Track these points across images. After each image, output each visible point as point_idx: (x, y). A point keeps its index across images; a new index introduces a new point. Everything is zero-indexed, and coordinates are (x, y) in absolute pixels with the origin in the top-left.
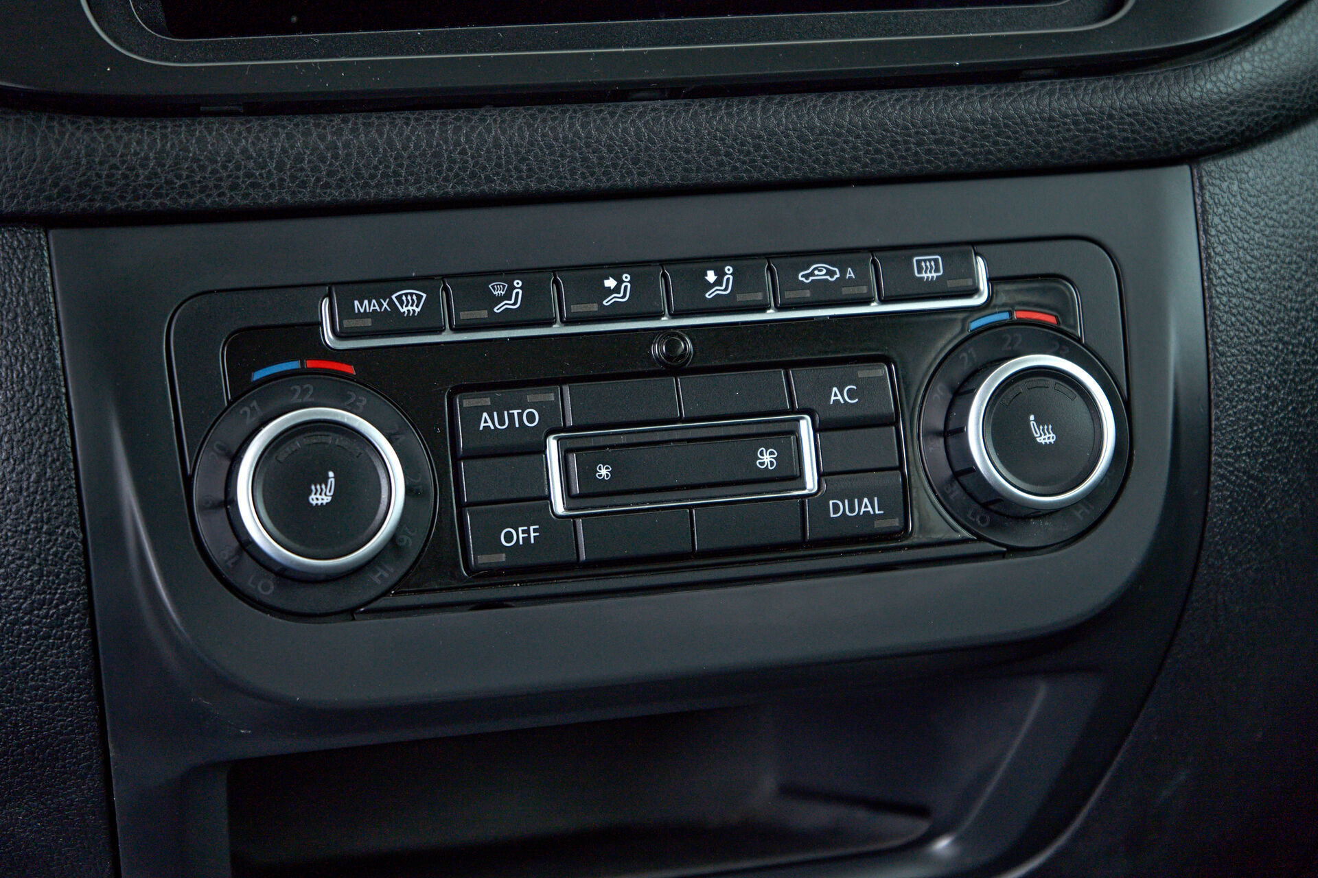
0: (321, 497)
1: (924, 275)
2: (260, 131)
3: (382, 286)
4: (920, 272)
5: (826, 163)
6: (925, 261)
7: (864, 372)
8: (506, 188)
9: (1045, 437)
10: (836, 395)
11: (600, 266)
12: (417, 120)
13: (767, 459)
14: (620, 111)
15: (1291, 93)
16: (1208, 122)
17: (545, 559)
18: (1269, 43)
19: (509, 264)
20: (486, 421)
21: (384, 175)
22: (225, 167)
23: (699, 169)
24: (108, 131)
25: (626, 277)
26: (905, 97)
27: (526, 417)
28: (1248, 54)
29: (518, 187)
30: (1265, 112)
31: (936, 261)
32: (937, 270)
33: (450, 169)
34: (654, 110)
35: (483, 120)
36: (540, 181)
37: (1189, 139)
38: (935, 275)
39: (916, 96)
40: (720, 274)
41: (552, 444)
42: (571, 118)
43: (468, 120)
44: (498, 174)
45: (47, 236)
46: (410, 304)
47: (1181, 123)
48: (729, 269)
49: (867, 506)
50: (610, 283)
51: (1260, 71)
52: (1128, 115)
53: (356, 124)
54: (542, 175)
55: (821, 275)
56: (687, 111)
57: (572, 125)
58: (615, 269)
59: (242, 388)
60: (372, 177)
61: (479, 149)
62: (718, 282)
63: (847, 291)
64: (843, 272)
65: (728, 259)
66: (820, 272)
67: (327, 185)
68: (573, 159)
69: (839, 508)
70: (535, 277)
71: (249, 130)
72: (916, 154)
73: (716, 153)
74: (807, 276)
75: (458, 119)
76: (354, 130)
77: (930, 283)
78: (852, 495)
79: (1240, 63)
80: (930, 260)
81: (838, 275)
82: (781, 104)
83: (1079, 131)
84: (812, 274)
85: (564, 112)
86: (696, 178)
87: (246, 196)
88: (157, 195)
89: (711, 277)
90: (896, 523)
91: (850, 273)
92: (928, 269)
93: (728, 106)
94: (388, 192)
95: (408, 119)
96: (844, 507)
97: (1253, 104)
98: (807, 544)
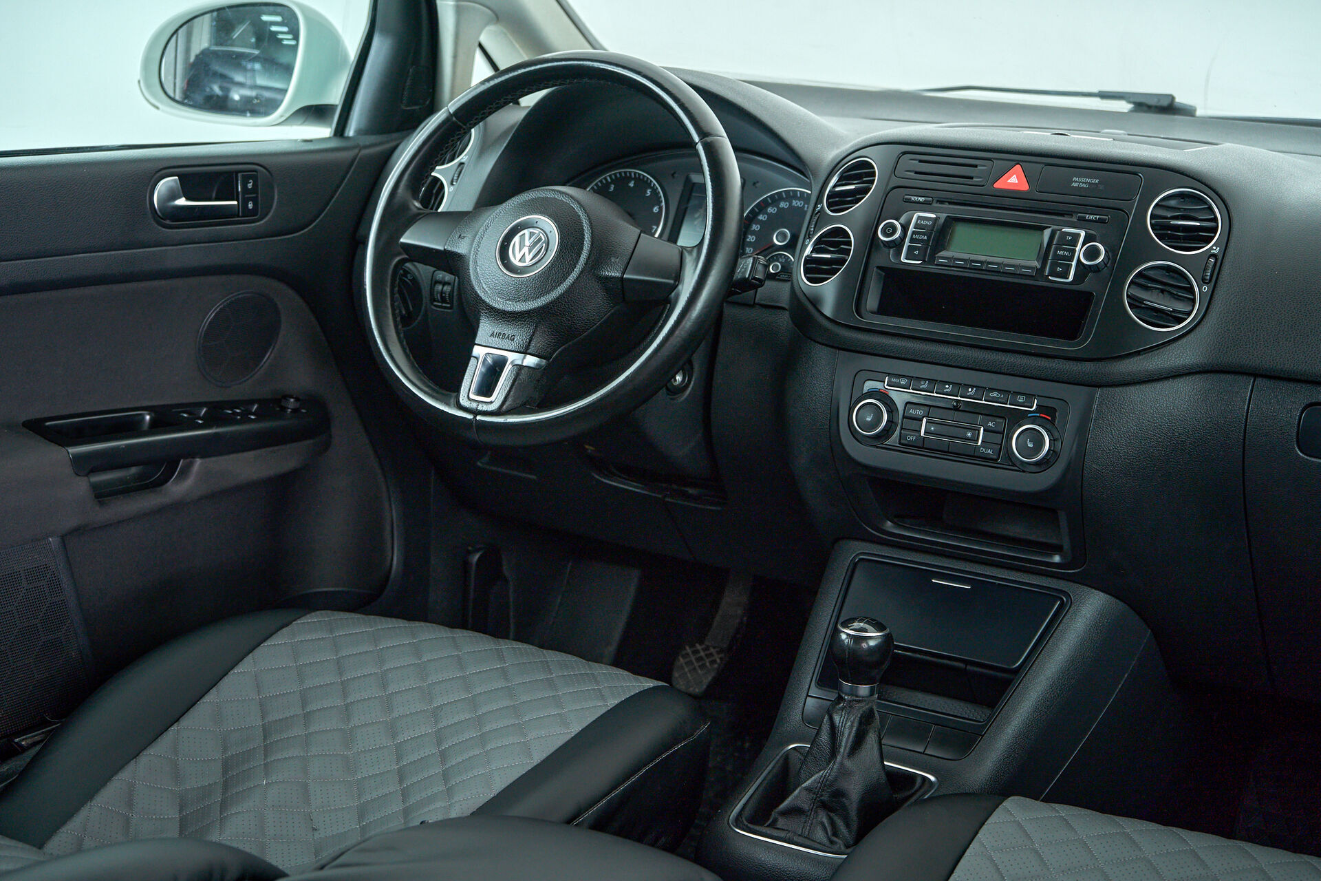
0: (869, 419)
1: (1020, 401)
6: (1022, 397)
7: (998, 420)
9: (1030, 445)
10: (990, 424)
11: (946, 382)
13: (971, 435)
17: (915, 444)
20: (911, 411)
23: (971, 364)
24: (852, 333)
25: (951, 386)
27: (920, 412)
34: (964, 349)
35: (926, 344)
38: (1024, 401)
40: (972, 390)
41: (925, 420)
46: (904, 382)
48: (975, 389)
49: (989, 451)
50: (947, 386)
53: (899, 340)
55: (995, 395)
58: (949, 383)
63: (1000, 400)
64: (1000, 396)
65: (975, 387)
66: (995, 394)
67: (891, 352)
68: (943, 357)
70: (932, 381)
72: (1023, 371)
73: (975, 361)
74: (992, 394)
75: (920, 343)
77: (1023, 403)
78: (987, 448)
86: (970, 366)
89: (970, 390)
90: (995, 457)
91: (1002, 396)
92: (1021, 399)
94: (903, 356)
96: (984, 450)
98: (974, 457)
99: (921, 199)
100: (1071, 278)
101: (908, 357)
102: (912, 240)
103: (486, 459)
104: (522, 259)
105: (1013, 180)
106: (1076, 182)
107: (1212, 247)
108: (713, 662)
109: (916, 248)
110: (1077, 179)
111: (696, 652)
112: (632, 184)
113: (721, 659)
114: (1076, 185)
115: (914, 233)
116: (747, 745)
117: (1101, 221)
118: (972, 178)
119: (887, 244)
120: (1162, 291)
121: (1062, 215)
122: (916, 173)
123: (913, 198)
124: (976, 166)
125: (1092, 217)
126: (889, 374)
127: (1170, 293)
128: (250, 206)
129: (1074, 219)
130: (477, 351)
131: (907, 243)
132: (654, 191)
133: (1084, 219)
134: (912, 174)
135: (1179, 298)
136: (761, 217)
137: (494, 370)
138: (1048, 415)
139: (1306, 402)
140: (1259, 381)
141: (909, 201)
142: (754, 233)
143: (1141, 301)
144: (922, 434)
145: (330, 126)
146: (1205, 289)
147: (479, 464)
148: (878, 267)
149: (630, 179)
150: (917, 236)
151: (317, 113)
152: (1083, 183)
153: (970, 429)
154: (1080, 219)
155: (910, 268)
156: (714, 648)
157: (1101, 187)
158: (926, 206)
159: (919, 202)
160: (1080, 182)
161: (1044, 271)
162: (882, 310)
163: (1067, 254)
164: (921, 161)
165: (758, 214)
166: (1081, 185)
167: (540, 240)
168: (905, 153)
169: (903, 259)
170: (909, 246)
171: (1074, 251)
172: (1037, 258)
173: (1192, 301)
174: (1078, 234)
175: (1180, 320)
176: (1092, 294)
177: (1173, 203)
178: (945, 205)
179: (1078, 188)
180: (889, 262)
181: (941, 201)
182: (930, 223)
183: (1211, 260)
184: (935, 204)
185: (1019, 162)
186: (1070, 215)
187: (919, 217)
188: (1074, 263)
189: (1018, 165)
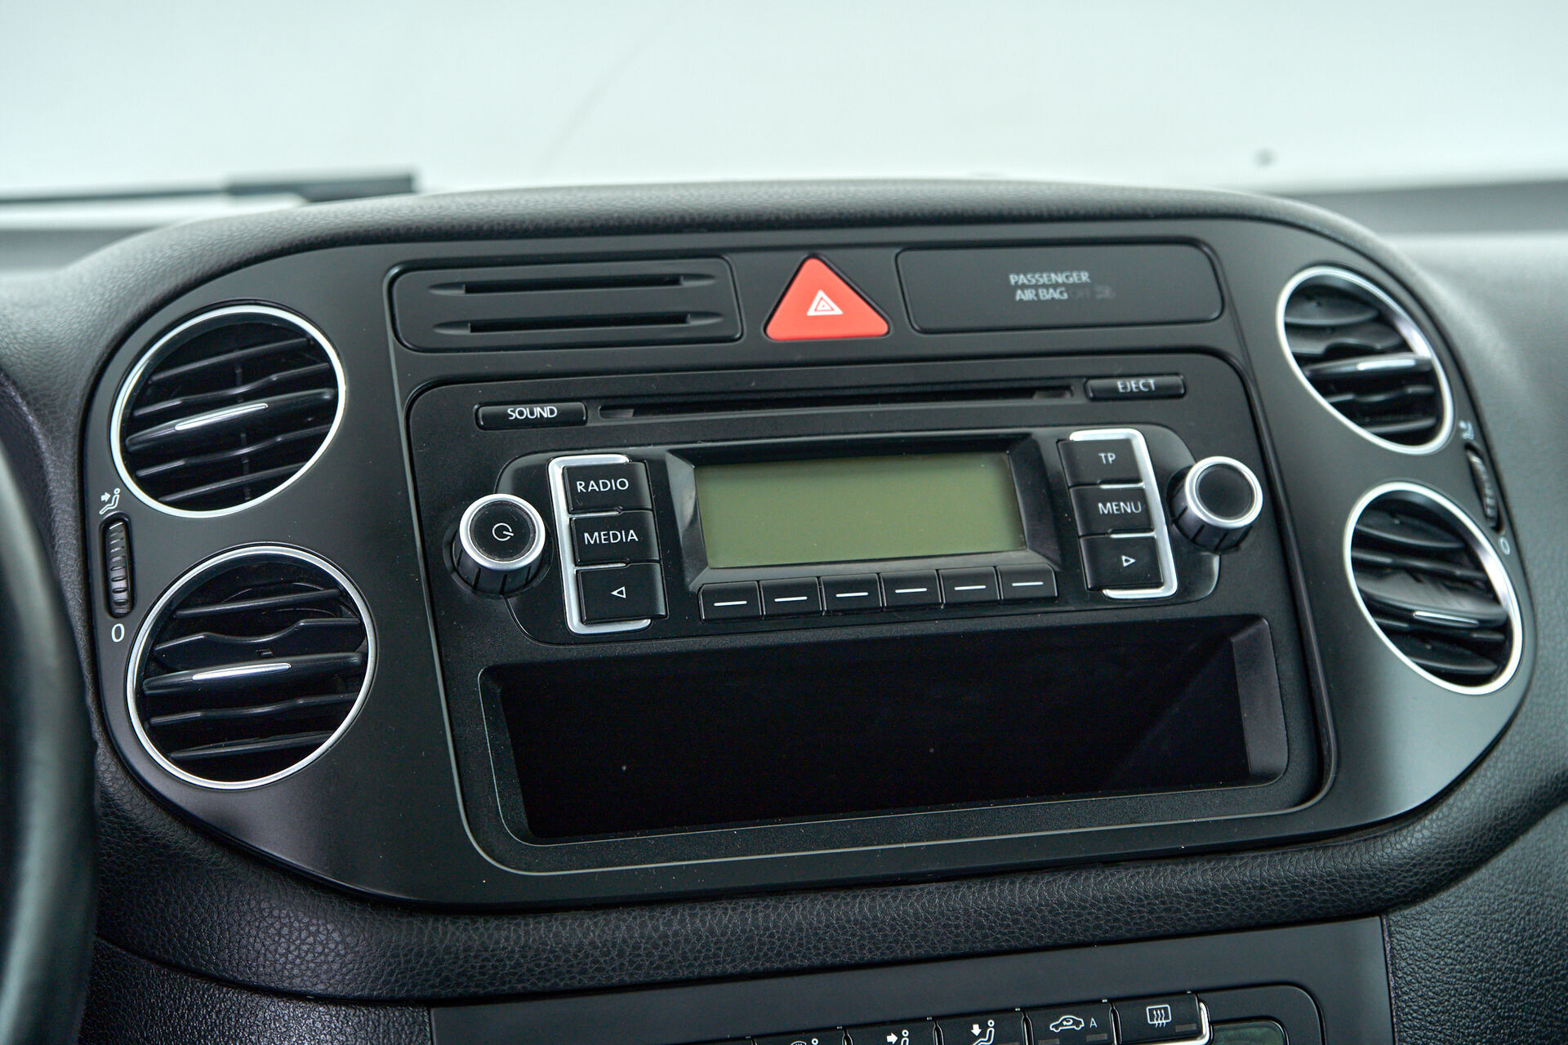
1: (1156, 1022)
2: (605, 925)
4: (1152, 1020)
5: (1073, 931)
6: (1156, 1009)
8: (806, 963)
11: (883, 1023)
12: (734, 909)
14: (901, 896)
15: (1464, 851)
16: (1395, 884)
18: (1445, 809)
19: (807, 1025)
21: (706, 957)
22: (576, 956)
23: (967, 941)
24: (482, 930)
25: (905, 1033)
26: (1139, 873)
28: (1427, 823)
29: (817, 962)
30: (1443, 870)
31: (1165, 1009)
32: (1167, 1017)
33: (760, 950)
34: (929, 893)
35: (787, 907)
36: (835, 956)
37: (1378, 898)
38: (1164, 1022)
39: (1147, 873)
40: (984, 1027)
42: (860, 903)
43: (776, 908)
44: (799, 952)
45: (429, 1014)
47: (1372, 886)
48: (991, 1023)
50: (892, 1039)
51: (1438, 836)
52: (1327, 881)
53: (683, 915)
54: (836, 951)
55: (1068, 1025)
56: (956, 893)
57: (861, 909)
60: (696, 959)
61: (784, 933)
62: (982, 1034)
63: (1090, 1039)
64: (1087, 1023)
65: (990, 1013)
67: (659, 967)
68: (863, 938)
70: (827, 1034)
71: (596, 924)
72: (1149, 920)
73: (981, 927)
74: (1056, 1027)
75: (767, 907)
76: (682, 922)
77: (1161, 1028)
79: (1420, 831)
80: (1160, 1009)
81: (1083, 1025)
82: (1035, 883)
83: (1286, 896)
84: (1061, 1024)
85: (855, 897)
86: (964, 948)
87: (592, 978)
88: (520, 981)
89: (976, 1030)
91: (1093, 1023)
92: (1158, 1017)
93: (991, 887)
94: (709, 970)
95: (726, 909)
97: (1432, 864)
99: (545, 411)
100: (1171, 583)
102: (582, 554)
105: (823, 306)
106: (1023, 287)
107: (1452, 424)
109: (615, 579)
110: (1022, 279)
114: (1028, 295)
115: (577, 529)
117: (1160, 393)
118: (680, 318)
119: (505, 583)
120: (1419, 571)
121: (1027, 392)
122: (476, 327)
123: (514, 413)
124: (674, 280)
125: (1133, 384)
127: (1434, 572)
129: (1081, 401)
131: (569, 570)
133: (1113, 396)
134: (466, 332)
141: (503, 422)
143: (1404, 614)
146: (1501, 542)
148: (492, 672)
150: (599, 537)
152: (1046, 286)
154: (1099, 396)
155: (619, 649)
157: (1106, 292)
158: (568, 431)
159: (541, 422)
160: (1034, 285)
161: (1080, 577)
163: (1129, 508)
164: (472, 288)
166: (1046, 295)
168: (409, 267)
169: (574, 623)
170: (582, 579)
171: (1141, 496)
172: (1034, 542)
173: (1487, 592)
174: (1125, 446)
175: (1498, 654)
176: (1252, 619)
177: (1315, 316)
178: (627, 418)
179: (1037, 303)
180: (521, 646)
181: (611, 405)
182: (621, 484)
183: (1475, 460)
184: (595, 421)
185: (814, 251)
186: (1057, 388)
187: (571, 475)
188: (1161, 533)
189: (812, 264)
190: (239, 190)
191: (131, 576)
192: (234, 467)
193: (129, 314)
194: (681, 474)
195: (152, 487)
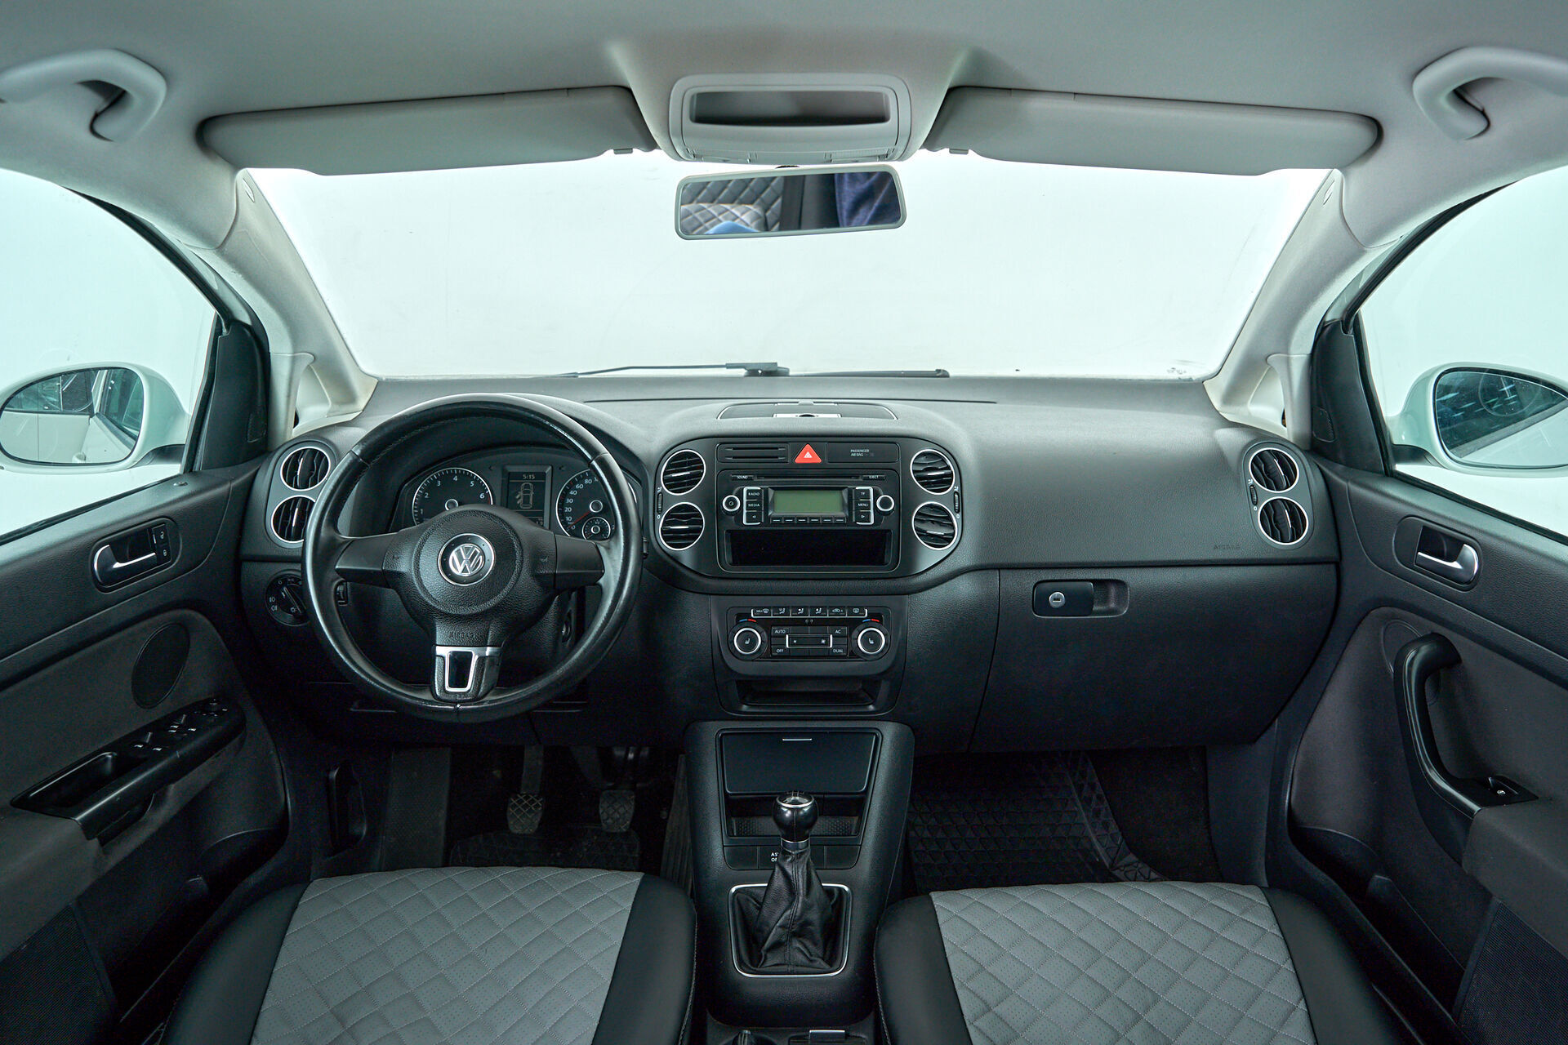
0: (747, 643)
2: (745, 583)
3: (761, 608)
7: (843, 628)
9: (872, 642)
10: (836, 632)
13: (823, 641)
15: (936, 581)
16: (912, 589)
17: (783, 655)
18: (929, 573)
20: (776, 632)
21: (763, 591)
22: (737, 588)
23: (816, 592)
24: (720, 582)
25: (803, 609)
27: (783, 631)
28: (924, 576)
31: (857, 609)
32: (858, 611)
33: (775, 590)
35: (783, 583)
37: (908, 591)
40: (819, 610)
41: (787, 636)
43: (780, 583)
46: (766, 611)
49: (839, 651)
50: (800, 610)
51: (926, 579)
52: (896, 587)
53: (760, 582)
56: (817, 583)
57: (797, 585)
58: (801, 608)
59: (738, 623)
61: (781, 588)
63: (840, 614)
65: (820, 607)
66: (837, 610)
68: (797, 590)
69: (835, 651)
70: (787, 608)
71: (743, 583)
72: (856, 592)
73: (821, 590)
75: (778, 582)
76: (761, 584)
78: (838, 649)
79: (921, 577)
81: (839, 611)
83: (887, 589)
84: (835, 611)
85: (796, 582)
86: (814, 593)
87: (743, 593)
88: (729, 592)
89: (817, 610)
90: (846, 654)
91: (841, 611)
92: (856, 611)
95: (769, 582)
97: (923, 586)
98: (829, 656)
99: (744, 477)
100: (872, 522)
101: (768, 593)
102: (748, 508)
103: (356, 704)
104: (465, 570)
105: (808, 456)
106: (853, 453)
107: (954, 487)
108: (537, 806)
109: (754, 514)
110: (854, 451)
111: (520, 802)
112: (456, 479)
113: (541, 802)
114: (854, 455)
115: (747, 503)
116: (558, 854)
117: (879, 479)
118: (777, 457)
119: (731, 514)
120: (932, 522)
121: (850, 477)
122: (734, 458)
123: (738, 477)
124: (777, 448)
125: (873, 477)
126: (752, 607)
127: (937, 522)
128: (165, 553)
129: (861, 480)
130: (440, 651)
131: (745, 511)
132: (477, 481)
133: (868, 479)
134: (732, 459)
135: (942, 525)
136: (572, 493)
137: (460, 664)
138: (877, 617)
139: (1035, 582)
140: (1002, 571)
141: (736, 479)
142: (569, 505)
143: (925, 532)
144: (787, 646)
145: (180, 461)
146: (958, 516)
147: (352, 710)
148: (727, 531)
149: (454, 475)
150: (752, 505)
151: (165, 453)
152: (859, 453)
153: (823, 638)
154: (865, 479)
155: (754, 528)
156: (533, 795)
157: (872, 455)
158: (749, 482)
159: (744, 480)
160: (857, 452)
161: (852, 519)
162: (735, 563)
163: (865, 505)
164: (734, 449)
165: (569, 491)
166: (858, 455)
167: (476, 553)
168: (721, 443)
169: (744, 522)
170: (747, 513)
171: (869, 502)
172: (843, 510)
173: (952, 526)
174: (868, 490)
175: (949, 541)
176: (889, 531)
177: (923, 460)
178: (763, 480)
179: (856, 457)
180: (733, 526)
181: (759, 476)
182: (758, 494)
183: (956, 496)
184: (756, 480)
185: (808, 443)
186: (857, 477)
187: (748, 491)
188: (872, 511)
189: (808, 445)
190: (729, 366)
191: (662, 506)
192: (684, 484)
193: (667, 449)
194: (771, 492)
195: (668, 487)
